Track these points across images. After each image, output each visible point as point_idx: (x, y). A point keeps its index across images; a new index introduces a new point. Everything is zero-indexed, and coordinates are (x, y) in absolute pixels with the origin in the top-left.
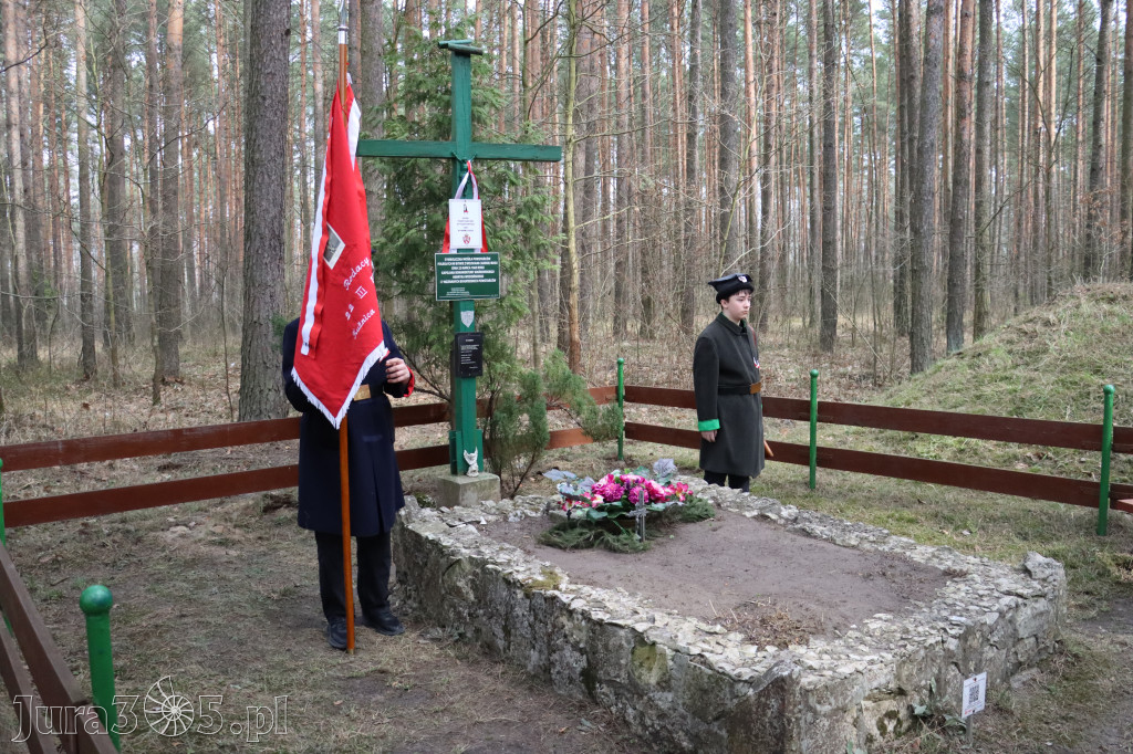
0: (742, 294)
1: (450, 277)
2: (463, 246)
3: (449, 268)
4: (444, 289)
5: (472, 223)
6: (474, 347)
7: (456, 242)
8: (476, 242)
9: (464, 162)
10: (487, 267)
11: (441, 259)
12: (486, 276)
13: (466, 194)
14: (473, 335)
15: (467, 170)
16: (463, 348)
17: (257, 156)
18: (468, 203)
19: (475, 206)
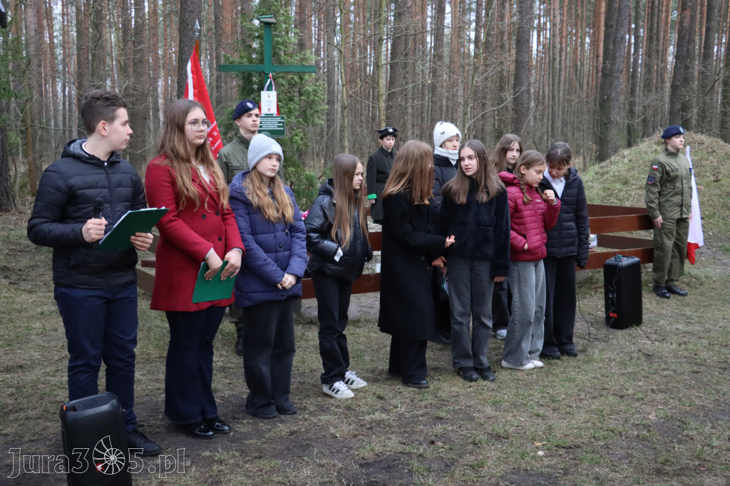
0: (389, 137)
2: (268, 113)
5: (272, 102)
7: (265, 110)
8: (274, 111)
9: (268, 74)
10: (279, 123)
12: (279, 127)
13: (269, 89)
15: (269, 78)
17: (184, 56)
18: (270, 93)
19: (273, 94)
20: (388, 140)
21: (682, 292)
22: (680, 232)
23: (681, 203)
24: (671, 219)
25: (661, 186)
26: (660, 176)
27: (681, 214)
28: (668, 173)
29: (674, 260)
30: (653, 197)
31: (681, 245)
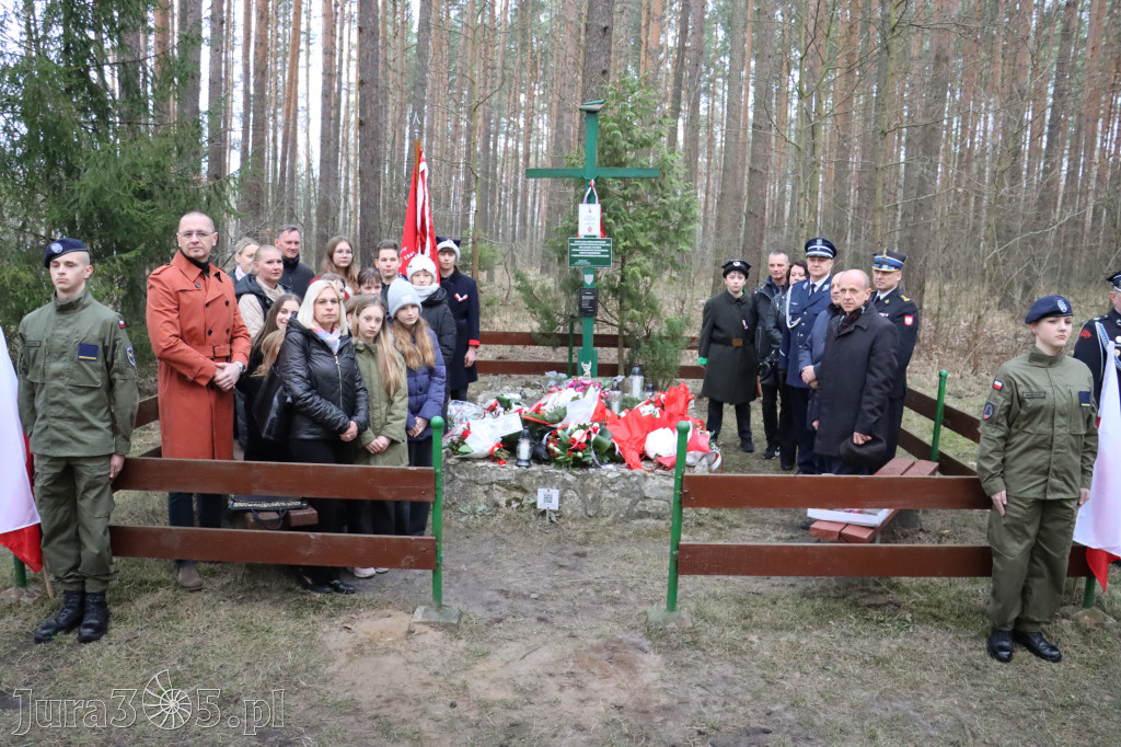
1: (578, 253)
2: (588, 234)
3: (577, 247)
4: (573, 260)
5: (593, 219)
6: (591, 298)
7: (583, 231)
8: (597, 231)
9: (588, 180)
10: (603, 248)
11: (572, 241)
12: (602, 253)
13: (590, 200)
14: (590, 290)
15: (590, 186)
16: (584, 297)
18: (592, 206)
19: (596, 208)
20: (733, 278)
21: (1047, 651)
22: (1049, 526)
23: (1046, 468)
24: (1020, 499)
25: (1010, 425)
26: (1006, 404)
27: (1045, 491)
28: (1021, 401)
29: (1037, 581)
30: (990, 448)
31: (1052, 553)
